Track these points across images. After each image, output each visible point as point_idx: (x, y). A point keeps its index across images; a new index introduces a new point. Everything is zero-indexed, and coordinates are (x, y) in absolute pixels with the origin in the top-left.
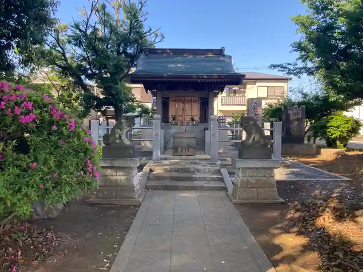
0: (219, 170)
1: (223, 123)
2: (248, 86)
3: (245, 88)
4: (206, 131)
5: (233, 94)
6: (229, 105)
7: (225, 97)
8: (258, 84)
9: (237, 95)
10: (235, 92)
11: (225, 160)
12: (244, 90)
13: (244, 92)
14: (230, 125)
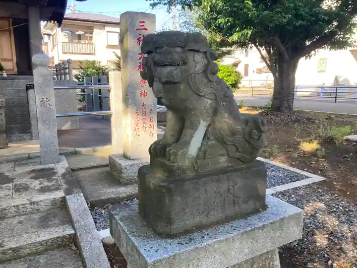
0: (64, 200)
1: (65, 74)
2: (96, 31)
3: (91, 33)
4: (31, 91)
5: (77, 41)
6: (73, 53)
7: (66, 43)
8: (108, 29)
9: (82, 41)
10: (79, 37)
11: (76, 153)
12: (91, 35)
13: (91, 38)
14: (78, 79)
